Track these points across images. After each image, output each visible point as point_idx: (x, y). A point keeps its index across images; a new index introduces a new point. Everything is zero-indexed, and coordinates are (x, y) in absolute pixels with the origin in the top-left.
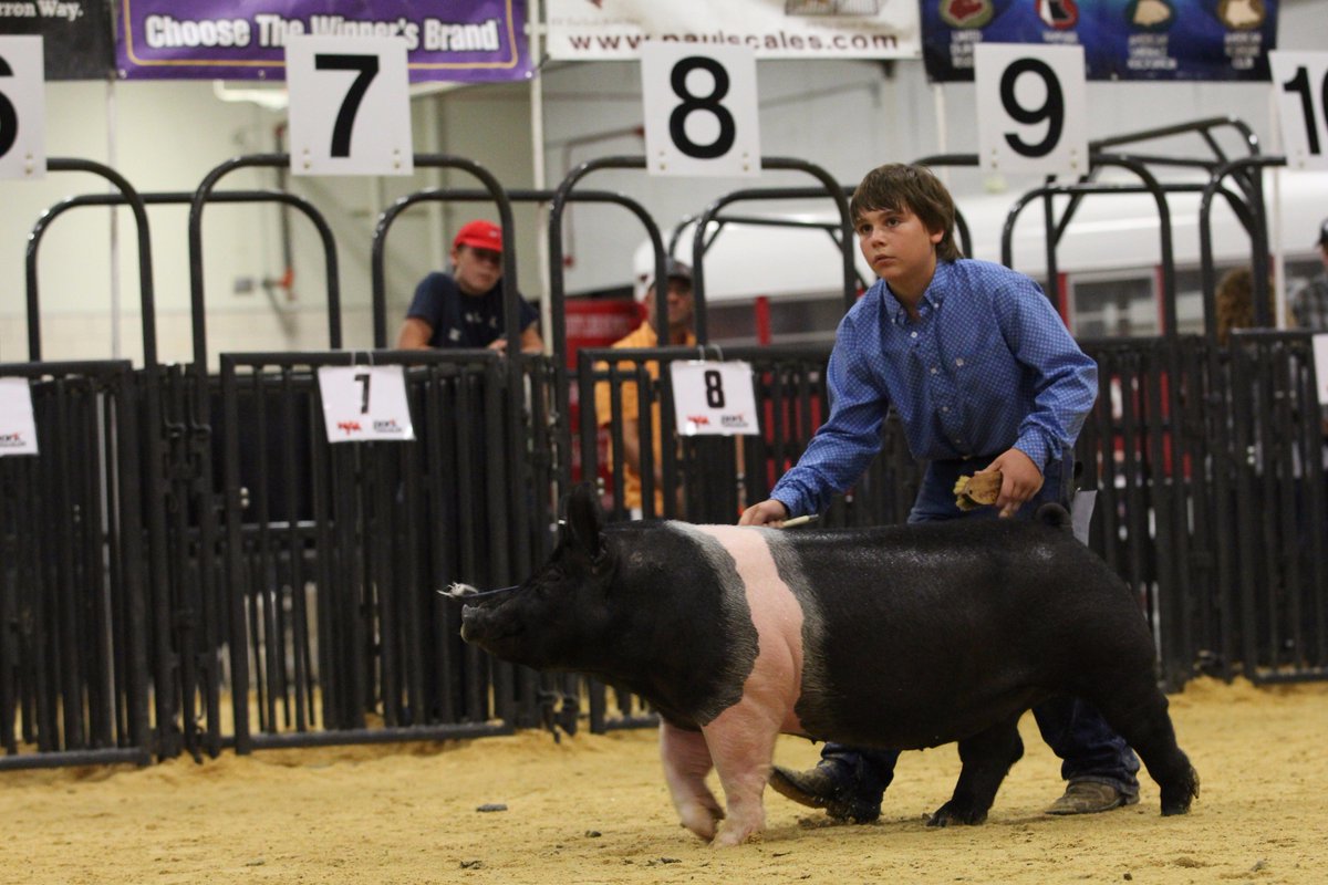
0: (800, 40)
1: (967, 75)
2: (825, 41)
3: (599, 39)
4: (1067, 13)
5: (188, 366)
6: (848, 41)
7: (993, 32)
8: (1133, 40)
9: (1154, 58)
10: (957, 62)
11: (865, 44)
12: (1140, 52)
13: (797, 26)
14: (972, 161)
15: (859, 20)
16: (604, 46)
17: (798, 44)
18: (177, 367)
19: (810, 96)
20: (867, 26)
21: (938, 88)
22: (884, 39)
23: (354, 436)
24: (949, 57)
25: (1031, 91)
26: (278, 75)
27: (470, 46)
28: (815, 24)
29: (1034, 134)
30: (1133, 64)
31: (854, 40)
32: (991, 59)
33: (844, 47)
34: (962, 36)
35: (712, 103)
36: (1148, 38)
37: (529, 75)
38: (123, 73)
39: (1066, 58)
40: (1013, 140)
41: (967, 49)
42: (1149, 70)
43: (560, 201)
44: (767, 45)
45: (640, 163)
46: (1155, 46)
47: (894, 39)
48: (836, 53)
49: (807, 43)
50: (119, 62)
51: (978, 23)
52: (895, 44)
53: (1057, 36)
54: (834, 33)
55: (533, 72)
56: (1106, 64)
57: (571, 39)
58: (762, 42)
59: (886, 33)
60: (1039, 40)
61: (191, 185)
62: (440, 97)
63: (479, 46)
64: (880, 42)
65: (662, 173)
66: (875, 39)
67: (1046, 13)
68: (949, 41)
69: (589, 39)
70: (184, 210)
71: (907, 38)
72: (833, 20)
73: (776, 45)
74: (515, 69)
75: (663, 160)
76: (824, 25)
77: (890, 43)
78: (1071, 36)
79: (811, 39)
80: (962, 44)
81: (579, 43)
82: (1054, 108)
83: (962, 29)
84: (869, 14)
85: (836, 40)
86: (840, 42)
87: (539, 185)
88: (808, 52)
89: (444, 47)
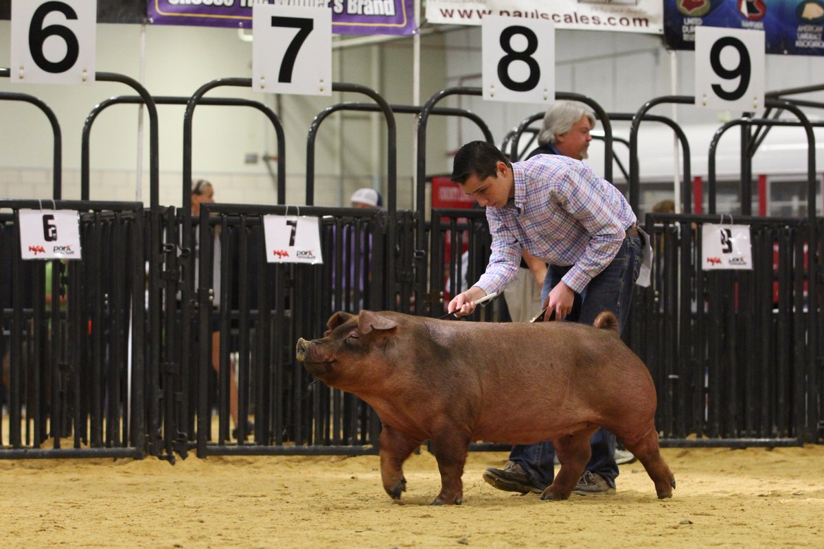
0: (587, 19)
1: (690, 46)
2: (603, 20)
3: (459, 11)
4: (758, 9)
5: (178, 209)
6: (617, 21)
7: (709, 20)
8: (800, 29)
9: (814, 40)
10: (686, 37)
11: (628, 24)
12: (804, 36)
13: (586, 10)
14: (691, 100)
15: (625, 8)
16: (462, 16)
17: (585, 21)
18: (172, 208)
19: (615, 55)
20: (630, 11)
21: (673, 54)
22: (640, 20)
23: (284, 260)
24: (681, 34)
25: (730, 58)
26: (248, 25)
27: (377, 13)
28: (596, 9)
29: (731, 85)
30: (798, 44)
31: (621, 20)
32: (705, 36)
33: (614, 24)
34: (690, 21)
35: (526, 56)
36: (811, 28)
37: (414, 32)
38: (151, 20)
39: (754, 38)
40: (717, 89)
41: (692, 30)
42: (809, 48)
43: (426, 114)
44: (565, 20)
45: (479, 92)
46: (814, 33)
47: (647, 21)
48: (609, 28)
49: (591, 21)
50: (149, 13)
51: (700, 14)
52: (647, 25)
53: (751, 24)
54: (609, 15)
55: (416, 30)
56: (779, 43)
57: (441, 10)
58: (562, 18)
59: (641, 17)
60: (739, 26)
61: (189, 93)
62: (381, 45)
63: (382, 13)
64: (637, 22)
65: (491, 99)
66: (634, 20)
67: (744, 9)
68: (682, 24)
69: (452, 11)
70: (183, 108)
71: (655, 21)
72: (607, 7)
73: (571, 21)
74: (405, 28)
75: (493, 90)
76: (602, 9)
77: (644, 23)
78: (760, 25)
79: (593, 18)
80: (689, 26)
81: (445, 13)
82: (744, 70)
83: (690, 17)
84: (631, 4)
85: (609, 19)
86: (612, 21)
87: (417, 103)
88: (592, 26)
89: (360, 12)
